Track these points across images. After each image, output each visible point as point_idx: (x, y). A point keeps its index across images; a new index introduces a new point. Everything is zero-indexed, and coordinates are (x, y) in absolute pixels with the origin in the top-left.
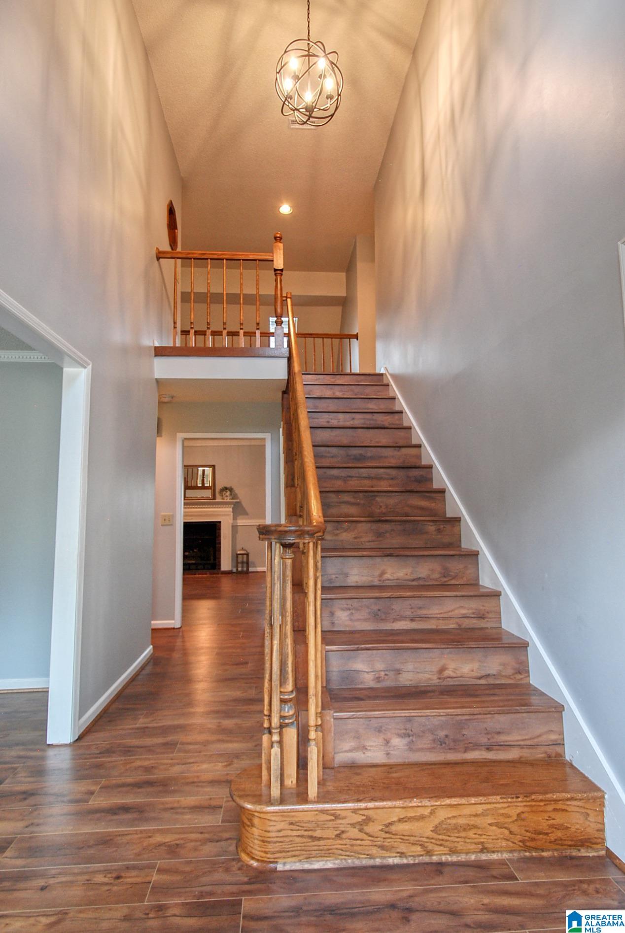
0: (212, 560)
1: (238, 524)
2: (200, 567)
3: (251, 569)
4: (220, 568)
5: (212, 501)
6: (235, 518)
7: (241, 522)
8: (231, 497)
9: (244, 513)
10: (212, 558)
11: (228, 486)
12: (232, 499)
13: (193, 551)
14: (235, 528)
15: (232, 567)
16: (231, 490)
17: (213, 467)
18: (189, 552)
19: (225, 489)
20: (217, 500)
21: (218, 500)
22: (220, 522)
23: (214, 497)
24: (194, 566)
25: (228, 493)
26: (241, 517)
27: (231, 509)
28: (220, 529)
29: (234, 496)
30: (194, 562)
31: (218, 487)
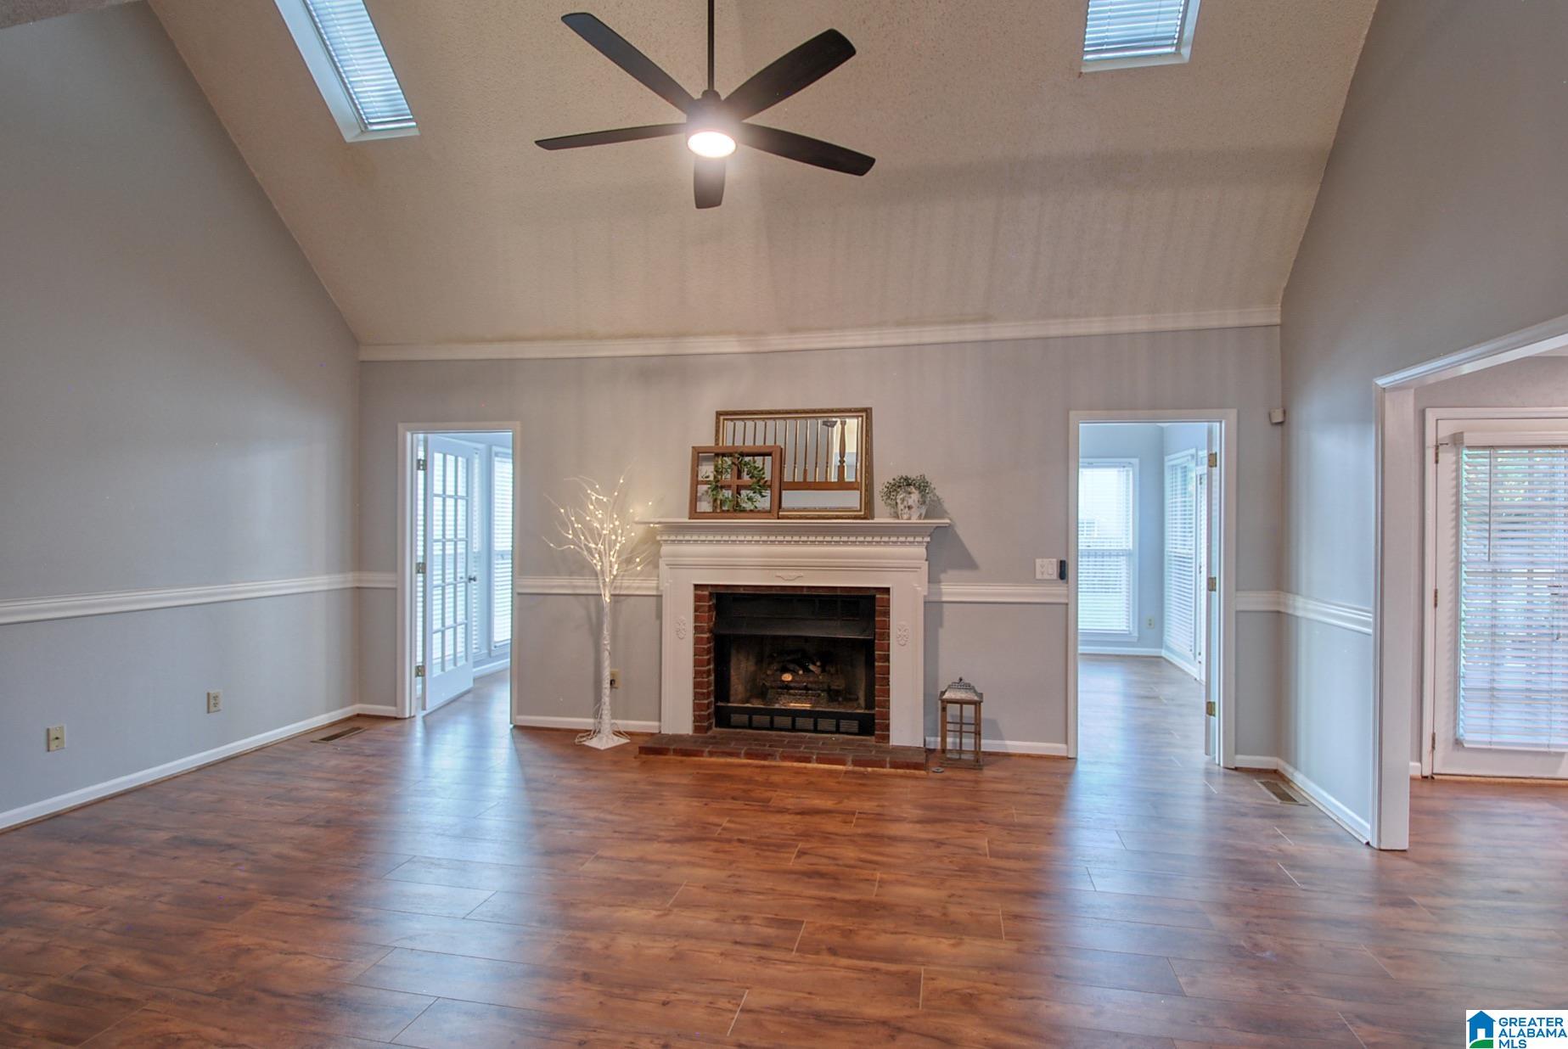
0: (862, 701)
1: (945, 599)
2: (824, 724)
3: (988, 745)
4: (887, 738)
5: (861, 523)
6: (933, 579)
7: (954, 589)
8: (923, 511)
9: (967, 563)
10: (861, 695)
11: (913, 475)
12: (926, 517)
13: (806, 670)
14: (933, 609)
15: (928, 731)
16: (922, 486)
17: (866, 413)
18: (793, 672)
19: (906, 483)
20: (876, 520)
21: (882, 517)
22: (887, 590)
23: (868, 509)
24: (809, 723)
25: (915, 496)
26: (951, 573)
27: (922, 551)
28: (887, 613)
29: (933, 508)
30: (807, 706)
31: (883, 478)
